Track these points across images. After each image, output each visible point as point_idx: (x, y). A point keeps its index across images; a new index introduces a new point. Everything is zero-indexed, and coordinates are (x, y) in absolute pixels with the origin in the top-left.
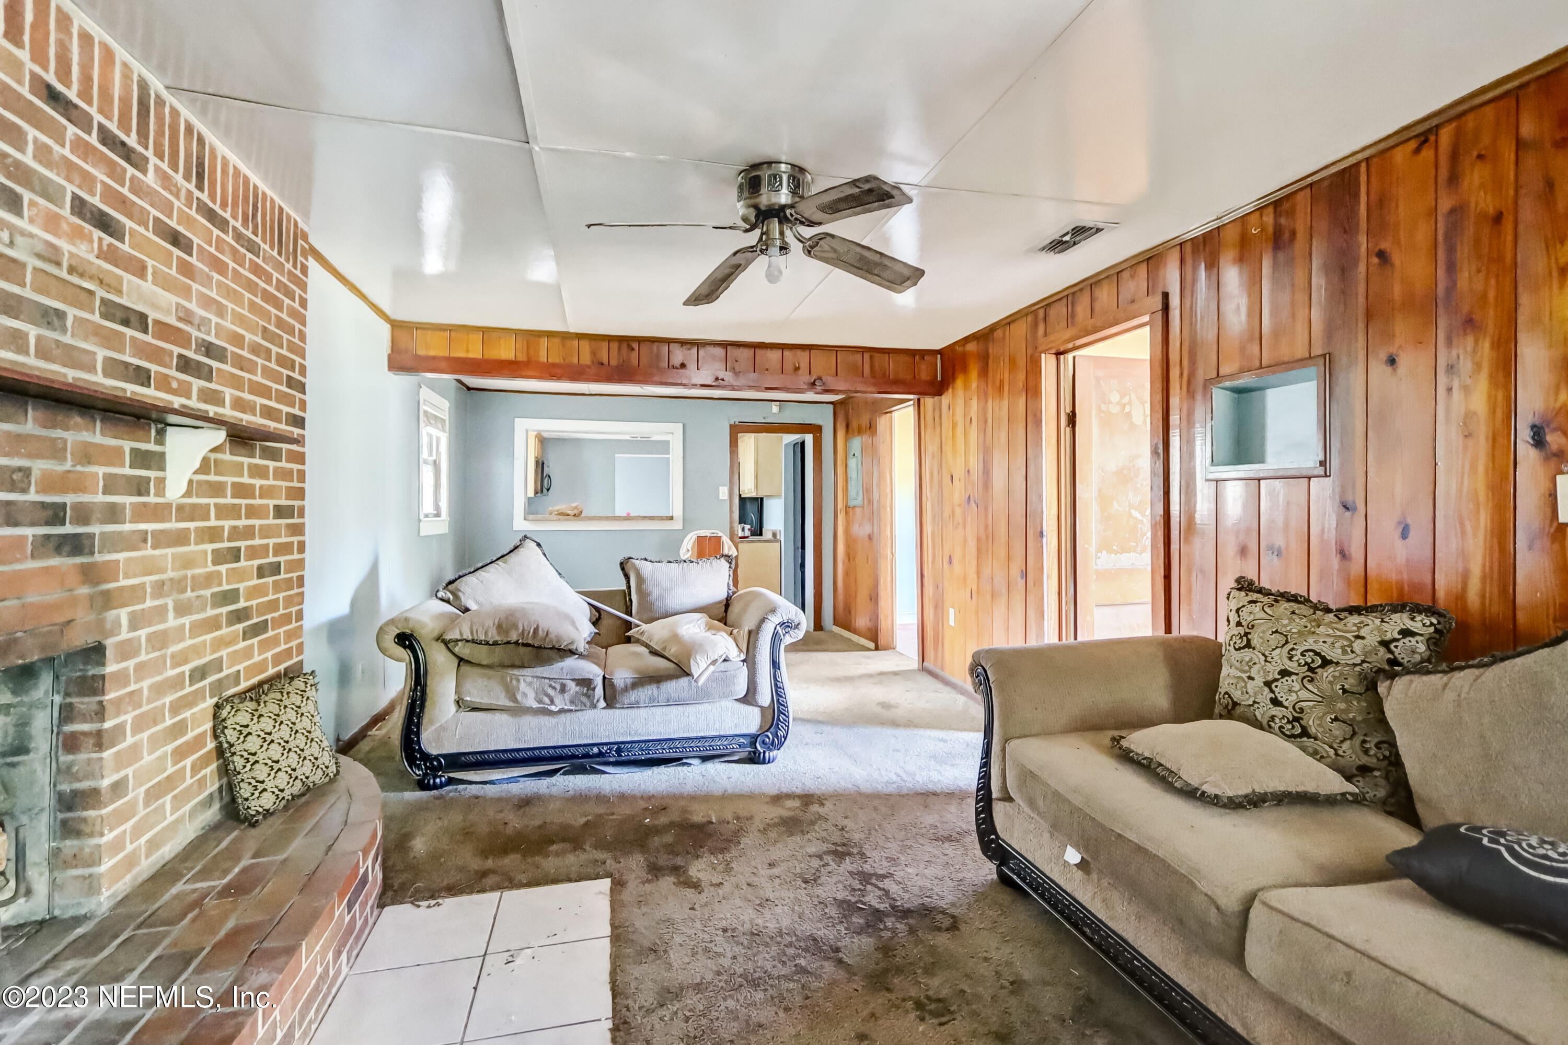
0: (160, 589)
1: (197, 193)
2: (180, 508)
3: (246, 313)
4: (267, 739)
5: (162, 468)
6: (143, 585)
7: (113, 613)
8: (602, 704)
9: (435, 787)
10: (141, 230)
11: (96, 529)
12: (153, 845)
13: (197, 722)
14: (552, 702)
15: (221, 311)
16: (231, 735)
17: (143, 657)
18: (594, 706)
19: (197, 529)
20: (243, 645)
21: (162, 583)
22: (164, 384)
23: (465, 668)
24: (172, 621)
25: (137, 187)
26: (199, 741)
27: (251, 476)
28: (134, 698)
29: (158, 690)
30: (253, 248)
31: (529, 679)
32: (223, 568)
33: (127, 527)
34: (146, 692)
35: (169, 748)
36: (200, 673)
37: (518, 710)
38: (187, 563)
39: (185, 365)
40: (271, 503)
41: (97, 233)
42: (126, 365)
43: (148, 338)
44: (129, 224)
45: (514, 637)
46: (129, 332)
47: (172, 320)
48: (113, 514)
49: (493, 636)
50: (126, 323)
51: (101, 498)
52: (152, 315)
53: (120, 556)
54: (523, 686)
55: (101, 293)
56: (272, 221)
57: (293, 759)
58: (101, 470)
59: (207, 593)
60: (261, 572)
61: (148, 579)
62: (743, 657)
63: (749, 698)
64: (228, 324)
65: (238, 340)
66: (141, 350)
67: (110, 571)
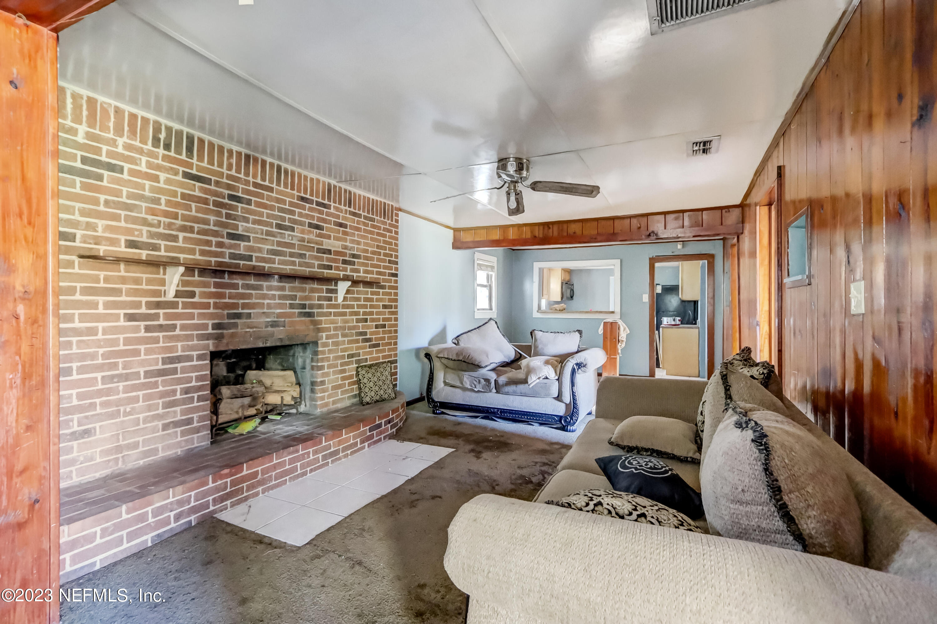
0: (336, 329)
1: (349, 209)
2: (343, 305)
3: (369, 242)
4: (369, 380)
5: (337, 293)
6: (330, 327)
7: (321, 334)
8: (494, 390)
9: (437, 414)
10: (329, 226)
11: (315, 311)
12: (334, 402)
13: (350, 370)
14: (475, 387)
15: (358, 243)
16: (360, 377)
17: (330, 348)
18: (490, 391)
19: (349, 312)
20: (369, 350)
21: (337, 327)
22: (337, 268)
23: (447, 369)
24: (340, 339)
25: (328, 214)
26: (351, 377)
27: (371, 295)
28: (328, 359)
29: (336, 358)
30: (372, 220)
31: (467, 376)
32: (360, 324)
33: (325, 310)
34: (331, 358)
35: (340, 376)
36: (351, 356)
37: (464, 389)
38: (346, 322)
39: (345, 262)
40: (381, 304)
41: (315, 231)
42: (324, 265)
43: (332, 256)
44: (325, 225)
45: (461, 358)
46: (325, 256)
47: (340, 250)
48: (320, 306)
49: (454, 357)
50: (324, 253)
51: (317, 302)
52: (333, 249)
53: (323, 318)
54: (465, 379)
55: (316, 246)
56: (381, 208)
57: (377, 388)
58: (316, 295)
59: (354, 331)
60: (377, 327)
61: (332, 325)
62: (557, 378)
63: (559, 398)
64: (362, 247)
65: (366, 251)
66: (329, 260)
67: (320, 322)
